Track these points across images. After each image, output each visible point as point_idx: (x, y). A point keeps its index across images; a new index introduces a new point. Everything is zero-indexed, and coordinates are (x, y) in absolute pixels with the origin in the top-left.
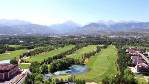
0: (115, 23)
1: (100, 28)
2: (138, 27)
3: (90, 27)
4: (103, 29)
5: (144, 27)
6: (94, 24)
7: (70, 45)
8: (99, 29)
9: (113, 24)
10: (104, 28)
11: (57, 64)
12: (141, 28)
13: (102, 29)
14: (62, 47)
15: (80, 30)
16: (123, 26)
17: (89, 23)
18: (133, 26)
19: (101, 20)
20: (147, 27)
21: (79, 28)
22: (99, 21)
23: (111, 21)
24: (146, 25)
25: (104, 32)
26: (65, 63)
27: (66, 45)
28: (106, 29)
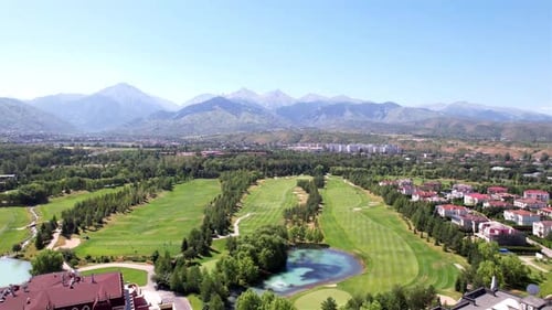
0: (293, 103)
1: (245, 118)
2: (362, 117)
3: (210, 113)
4: (256, 121)
5: (378, 116)
6: (221, 102)
8: (240, 120)
9: (285, 104)
10: (257, 116)
12: (368, 119)
13: (250, 120)
14: (164, 189)
15: (170, 122)
16: (319, 113)
17: (202, 96)
18: (348, 114)
19: (245, 89)
20: (384, 116)
21: (164, 115)
22: (239, 92)
23: (277, 94)
24: (383, 111)
25: (266, 132)
28: (264, 121)
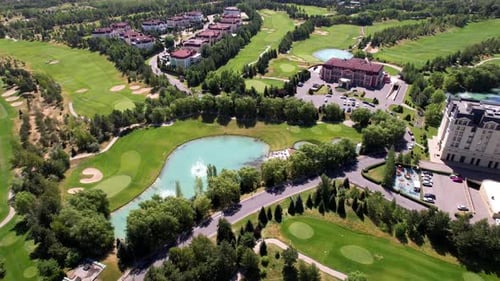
7: (490, 20)
11: (466, 75)
14: (457, 25)
26: (487, 77)
27: (474, 20)
